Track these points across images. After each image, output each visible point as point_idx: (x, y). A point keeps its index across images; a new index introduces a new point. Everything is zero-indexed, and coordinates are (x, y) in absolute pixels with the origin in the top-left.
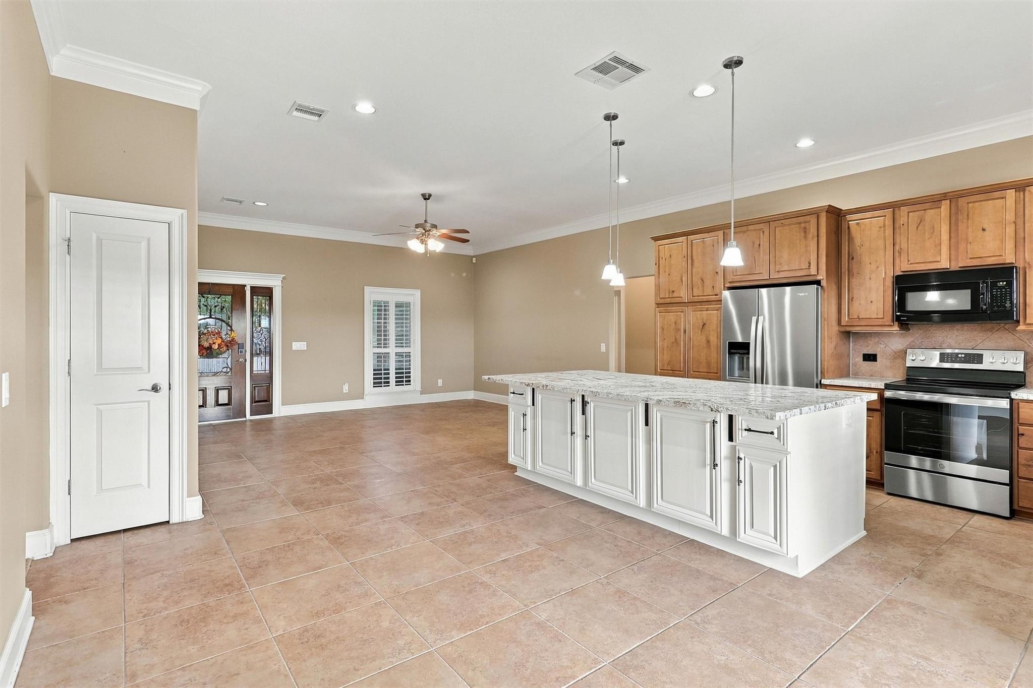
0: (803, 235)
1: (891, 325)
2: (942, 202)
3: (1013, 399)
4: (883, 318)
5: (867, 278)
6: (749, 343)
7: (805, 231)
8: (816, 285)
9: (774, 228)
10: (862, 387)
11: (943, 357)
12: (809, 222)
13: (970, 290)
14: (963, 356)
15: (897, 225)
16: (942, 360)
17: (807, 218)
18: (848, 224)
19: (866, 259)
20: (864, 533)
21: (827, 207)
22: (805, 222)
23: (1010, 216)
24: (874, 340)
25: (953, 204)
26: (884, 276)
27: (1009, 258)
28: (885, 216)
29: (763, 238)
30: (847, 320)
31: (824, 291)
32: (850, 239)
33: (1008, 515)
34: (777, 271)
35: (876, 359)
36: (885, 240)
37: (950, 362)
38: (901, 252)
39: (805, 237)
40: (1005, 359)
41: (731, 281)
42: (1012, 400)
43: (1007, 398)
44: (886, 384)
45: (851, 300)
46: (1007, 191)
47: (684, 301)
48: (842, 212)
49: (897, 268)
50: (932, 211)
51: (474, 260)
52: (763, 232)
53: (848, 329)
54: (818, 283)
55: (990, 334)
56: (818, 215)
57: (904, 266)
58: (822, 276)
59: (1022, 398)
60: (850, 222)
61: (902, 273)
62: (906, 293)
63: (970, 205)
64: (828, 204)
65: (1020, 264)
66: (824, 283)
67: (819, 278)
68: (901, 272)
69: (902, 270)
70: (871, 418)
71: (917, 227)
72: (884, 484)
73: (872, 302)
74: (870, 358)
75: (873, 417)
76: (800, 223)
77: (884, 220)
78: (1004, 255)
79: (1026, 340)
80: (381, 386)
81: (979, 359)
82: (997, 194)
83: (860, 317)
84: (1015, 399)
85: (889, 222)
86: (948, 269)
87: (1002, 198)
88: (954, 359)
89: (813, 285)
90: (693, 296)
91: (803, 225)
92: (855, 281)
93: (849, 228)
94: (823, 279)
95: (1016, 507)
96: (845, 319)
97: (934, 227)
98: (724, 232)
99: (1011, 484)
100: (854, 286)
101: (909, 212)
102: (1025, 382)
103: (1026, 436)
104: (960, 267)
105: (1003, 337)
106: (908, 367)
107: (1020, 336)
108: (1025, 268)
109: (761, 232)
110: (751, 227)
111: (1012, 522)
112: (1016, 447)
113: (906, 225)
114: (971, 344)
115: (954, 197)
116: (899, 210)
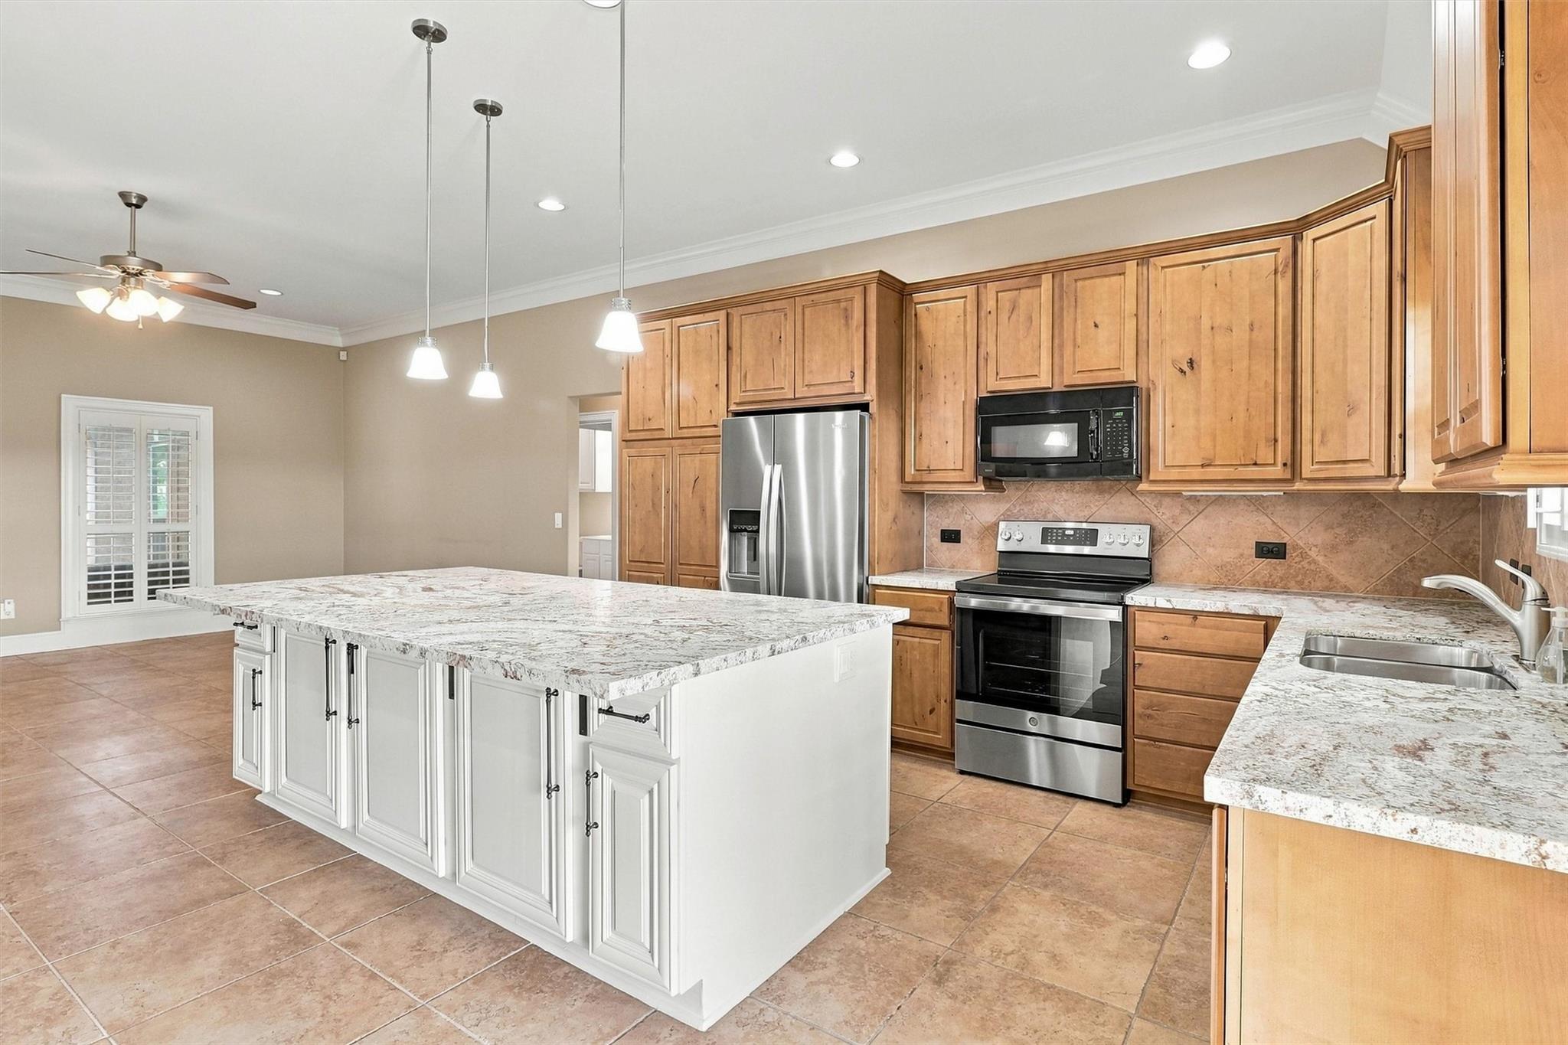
0: (843, 321)
1: (973, 482)
2: (1041, 277)
3: (1127, 606)
4: (962, 470)
5: (942, 400)
6: (759, 512)
7: (847, 316)
8: (859, 411)
9: (801, 308)
10: (926, 589)
11: (1047, 536)
12: (852, 299)
13: (1076, 424)
14: (1072, 532)
15: (983, 314)
16: (1044, 541)
17: (850, 292)
18: (915, 308)
19: (940, 371)
20: (887, 872)
21: (877, 274)
22: (846, 300)
23: (1130, 306)
24: (956, 508)
25: (1057, 280)
26: (963, 399)
27: (1129, 375)
28: (966, 297)
29: (785, 326)
30: (913, 473)
31: (874, 423)
32: (918, 335)
33: (1120, 801)
34: (807, 385)
35: (960, 539)
36: (966, 338)
37: (1054, 544)
38: (987, 360)
39: (847, 324)
40: (1125, 538)
41: (738, 401)
42: (1125, 607)
43: (1119, 604)
44: (958, 583)
45: (919, 437)
46: (1127, 262)
47: (667, 437)
48: (907, 287)
49: (982, 386)
50: (1029, 291)
51: (343, 355)
52: (785, 315)
53: (917, 488)
54: (864, 407)
55: (1107, 496)
56: (865, 288)
57: (993, 384)
58: (870, 396)
59: (1139, 604)
60: (917, 306)
61: (989, 395)
62: (993, 428)
63: (1080, 283)
64: (879, 269)
65: (1142, 384)
66: (873, 408)
67: (867, 398)
68: (988, 392)
69: (989, 390)
70: (939, 642)
71: (1009, 318)
72: (954, 754)
73: (947, 442)
74: (951, 536)
75: (940, 640)
76: (839, 301)
77: (965, 302)
78: (1122, 369)
79: (1153, 507)
80: (110, 602)
81: (1091, 537)
82: (1113, 268)
83: (931, 468)
84: (1130, 606)
85: (971, 308)
86: (1049, 388)
87: (1120, 274)
88: (1059, 538)
89: (856, 411)
90: (680, 428)
91: (843, 305)
92: (924, 406)
93: (916, 315)
94: (872, 401)
95: (1130, 786)
96: (910, 471)
97: (1031, 317)
98: (728, 314)
99: (1123, 749)
100: (922, 416)
101: (997, 292)
102: (1151, 574)
103: (1144, 667)
104: (1065, 386)
105: (1122, 503)
106: (1000, 552)
107: (1145, 500)
108: (1148, 390)
109: (783, 316)
110: (768, 306)
111: (1125, 811)
112: (1132, 687)
113: (994, 313)
114: (1083, 514)
115: (1057, 268)
116: (986, 287)
